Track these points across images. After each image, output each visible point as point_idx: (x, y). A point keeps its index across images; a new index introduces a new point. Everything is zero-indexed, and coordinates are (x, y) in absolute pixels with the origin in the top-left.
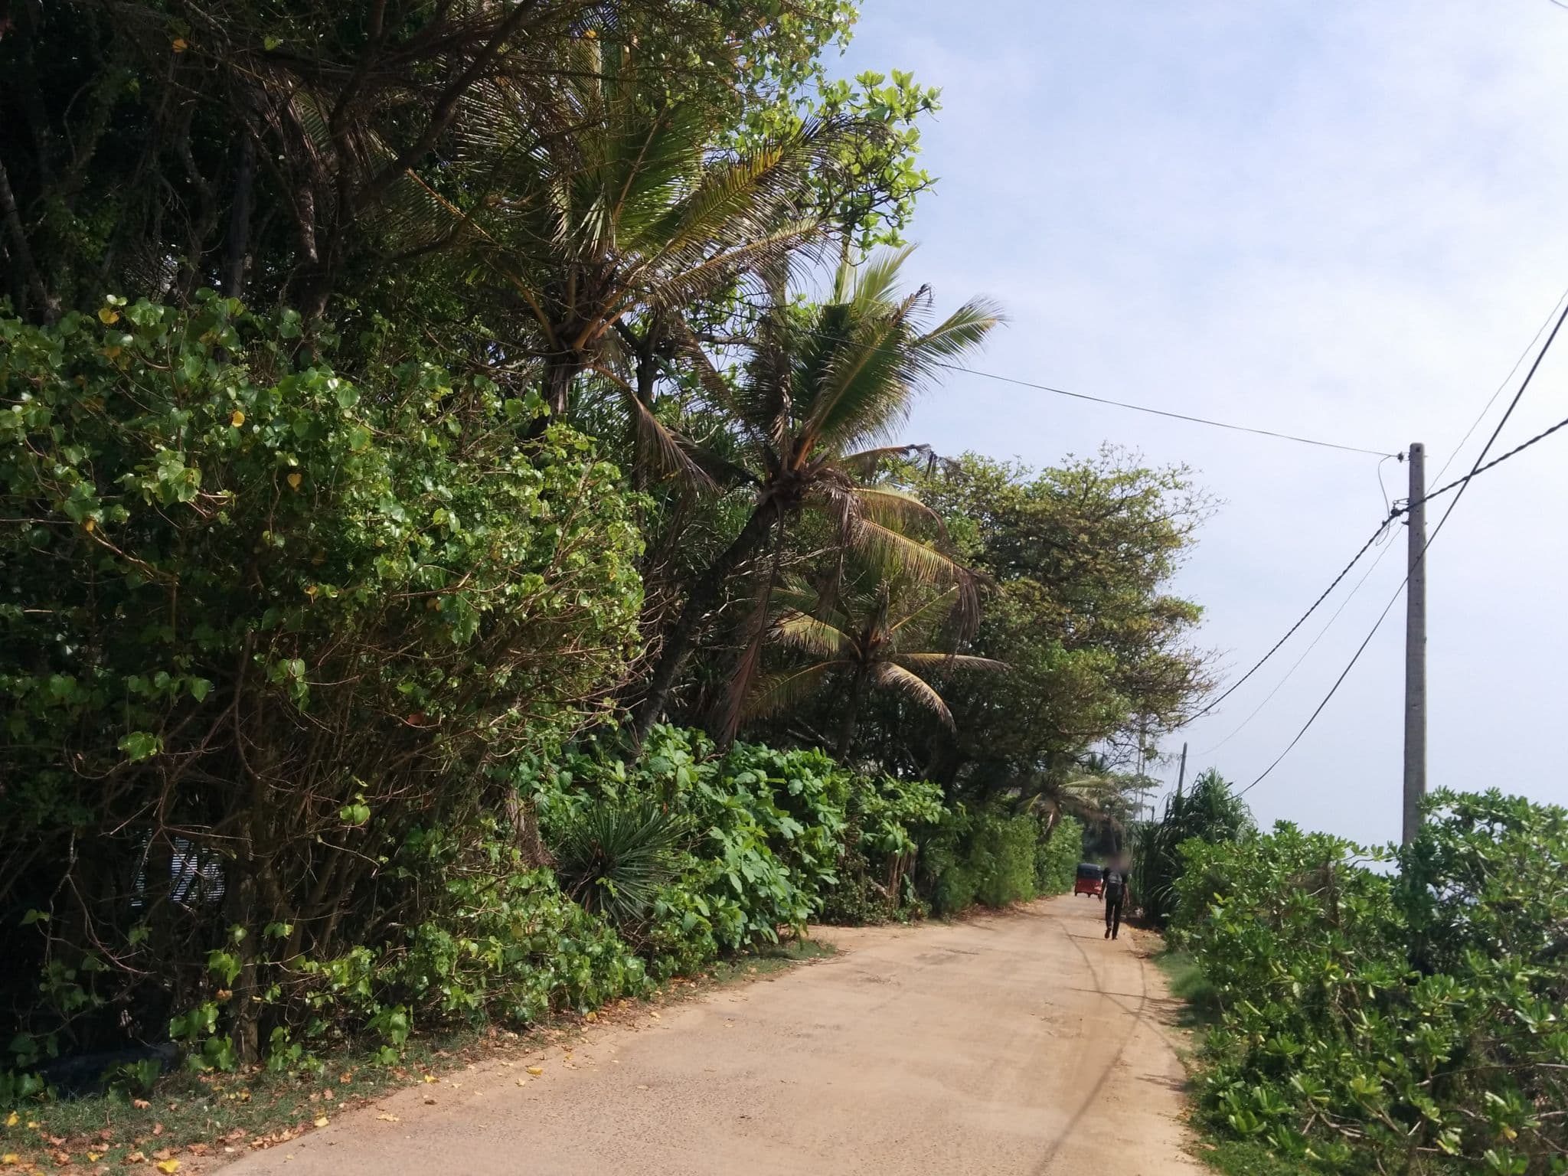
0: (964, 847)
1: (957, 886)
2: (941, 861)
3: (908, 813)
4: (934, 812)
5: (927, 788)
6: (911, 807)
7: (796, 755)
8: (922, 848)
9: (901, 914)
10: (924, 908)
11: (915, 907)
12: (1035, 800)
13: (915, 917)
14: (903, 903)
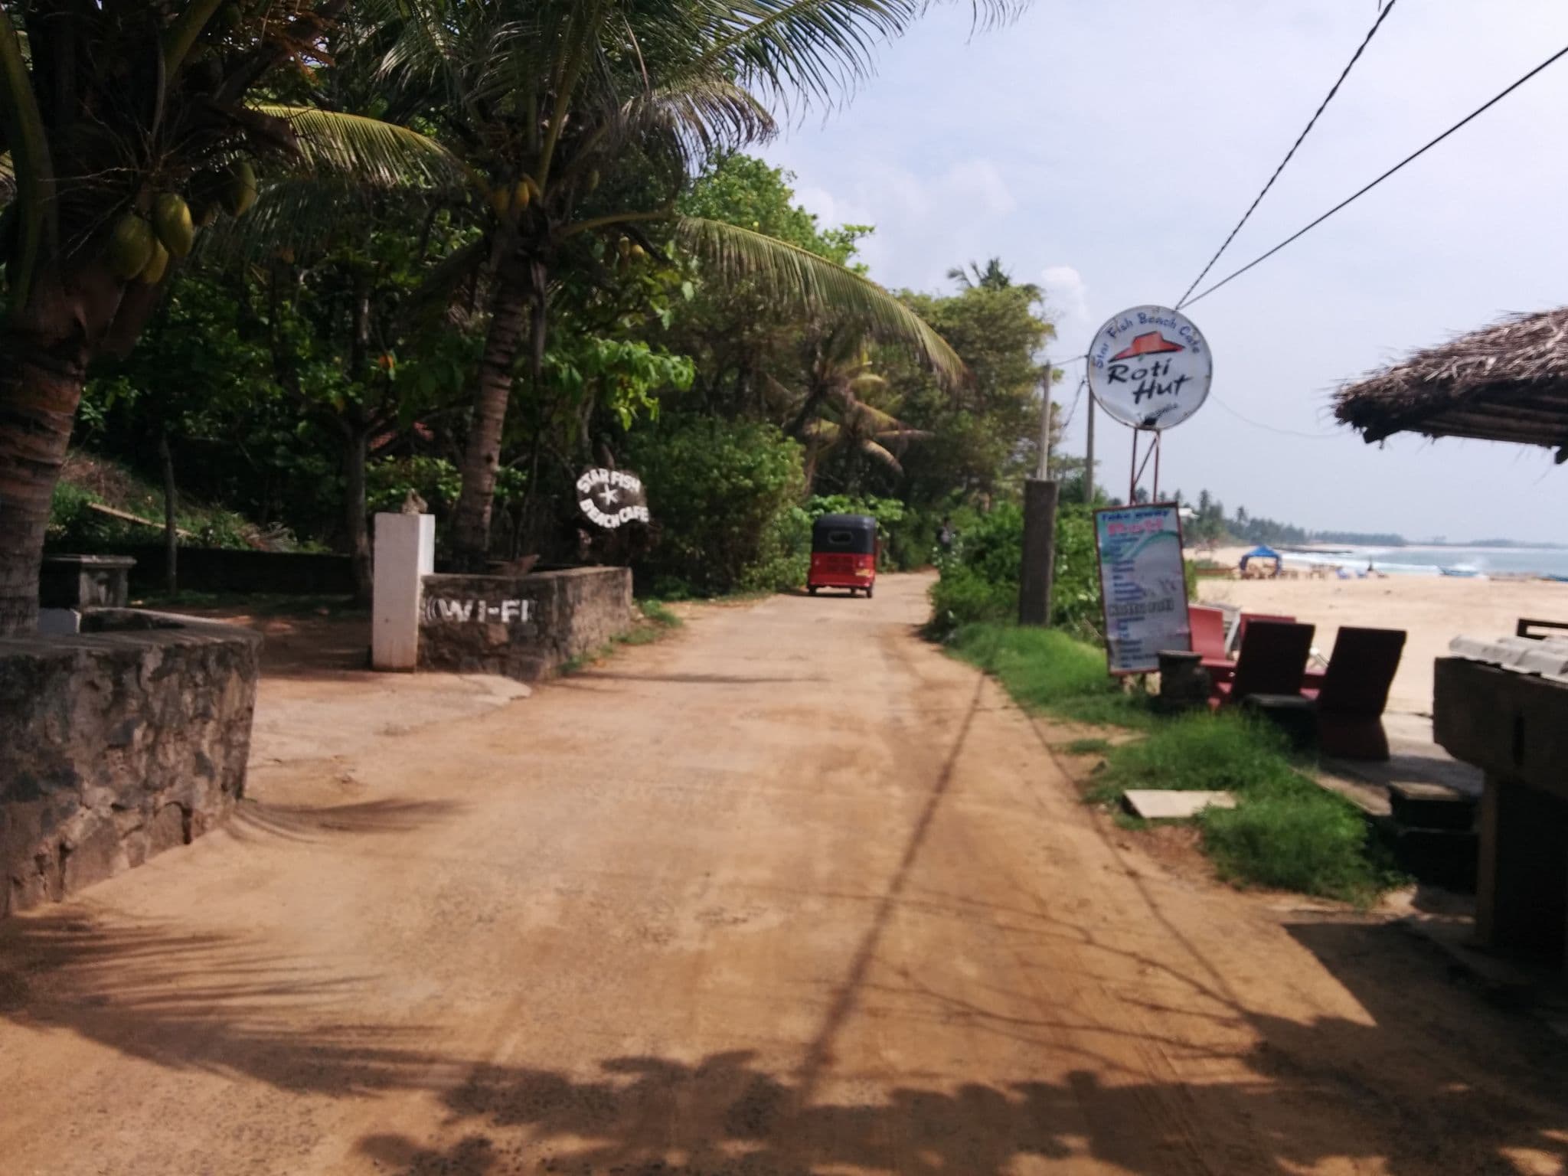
0: (918, 532)
1: (913, 553)
2: (904, 541)
3: (883, 517)
4: (898, 515)
5: (893, 502)
6: (885, 513)
7: (831, 499)
8: (892, 535)
9: (884, 569)
10: (895, 566)
11: (890, 566)
12: (975, 494)
13: (891, 571)
14: (884, 564)
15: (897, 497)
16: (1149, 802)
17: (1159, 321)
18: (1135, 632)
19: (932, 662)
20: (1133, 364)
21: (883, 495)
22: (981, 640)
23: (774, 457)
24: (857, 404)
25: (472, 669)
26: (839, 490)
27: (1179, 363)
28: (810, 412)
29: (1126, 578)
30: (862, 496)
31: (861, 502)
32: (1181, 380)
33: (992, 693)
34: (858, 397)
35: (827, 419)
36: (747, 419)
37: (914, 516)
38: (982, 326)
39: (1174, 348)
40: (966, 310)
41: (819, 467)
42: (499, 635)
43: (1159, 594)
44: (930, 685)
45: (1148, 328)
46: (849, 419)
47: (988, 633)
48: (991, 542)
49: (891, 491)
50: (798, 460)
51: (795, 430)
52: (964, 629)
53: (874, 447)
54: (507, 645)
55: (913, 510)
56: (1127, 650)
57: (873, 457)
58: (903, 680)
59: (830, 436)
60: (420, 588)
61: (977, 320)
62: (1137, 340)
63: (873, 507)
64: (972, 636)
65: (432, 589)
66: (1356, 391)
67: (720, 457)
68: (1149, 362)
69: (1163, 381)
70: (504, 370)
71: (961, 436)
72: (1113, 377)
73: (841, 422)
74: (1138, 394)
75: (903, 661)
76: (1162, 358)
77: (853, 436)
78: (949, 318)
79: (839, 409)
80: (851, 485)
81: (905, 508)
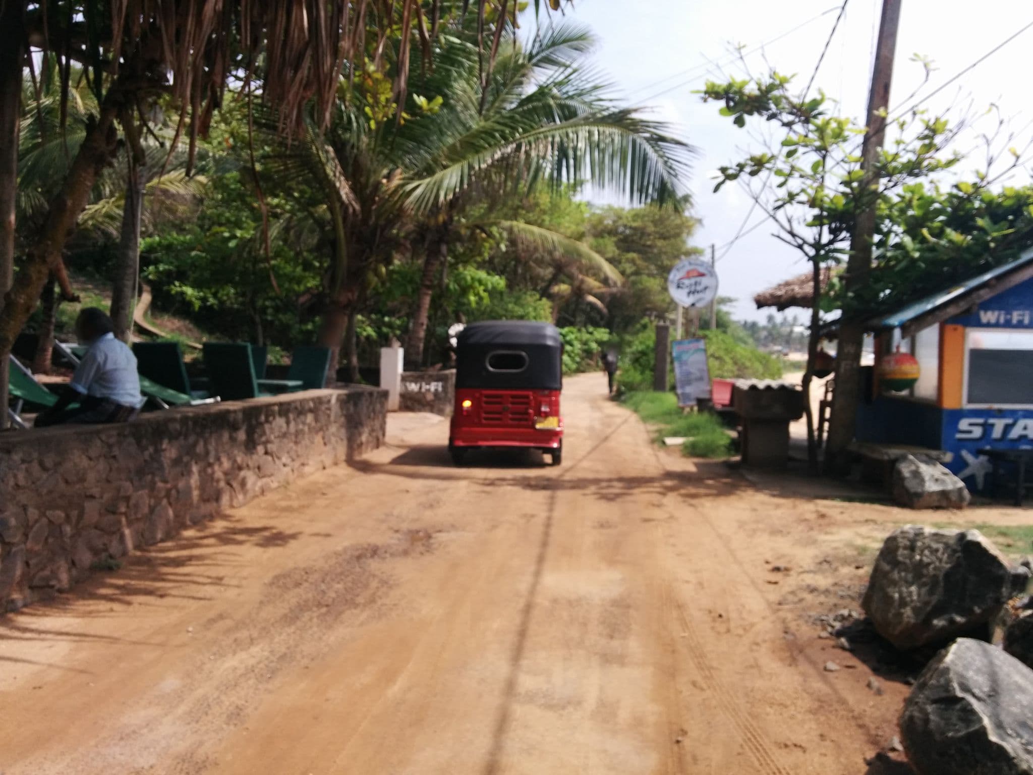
3: (597, 339)
4: (606, 337)
5: (603, 330)
6: (599, 337)
7: (567, 329)
15: (605, 326)
16: (670, 441)
17: (697, 265)
18: (688, 390)
19: (612, 409)
20: (687, 282)
21: (596, 325)
22: (635, 399)
23: (535, 309)
24: (580, 277)
25: (420, 410)
26: (572, 324)
27: (705, 281)
28: (554, 280)
29: (684, 368)
30: (585, 326)
31: (584, 330)
32: (706, 288)
33: (633, 418)
34: (581, 272)
35: (564, 282)
36: (520, 290)
37: (615, 338)
38: (655, 225)
39: (702, 275)
40: (644, 216)
41: (559, 312)
42: (430, 397)
43: (698, 374)
44: (609, 416)
45: (692, 267)
46: (577, 283)
47: (639, 396)
48: (643, 353)
49: (602, 323)
50: (548, 311)
51: (545, 293)
52: (628, 395)
53: (591, 299)
54: (433, 401)
55: (614, 334)
56: (685, 397)
57: (591, 305)
58: (597, 415)
59: (565, 294)
60: (399, 378)
61: (652, 222)
62: (688, 272)
63: (591, 333)
64: (631, 398)
65: (404, 379)
66: (759, 296)
67: (506, 310)
68: (693, 281)
69: (699, 288)
70: (428, 287)
71: (643, 290)
72: (678, 287)
73: (571, 284)
74: (689, 293)
75: (599, 409)
76: (698, 279)
77: (579, 292)
78: (634, 221)
79: (571, 278)
80: (578, 319)
81: (610, 333)
